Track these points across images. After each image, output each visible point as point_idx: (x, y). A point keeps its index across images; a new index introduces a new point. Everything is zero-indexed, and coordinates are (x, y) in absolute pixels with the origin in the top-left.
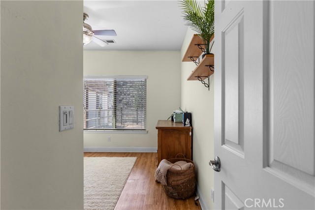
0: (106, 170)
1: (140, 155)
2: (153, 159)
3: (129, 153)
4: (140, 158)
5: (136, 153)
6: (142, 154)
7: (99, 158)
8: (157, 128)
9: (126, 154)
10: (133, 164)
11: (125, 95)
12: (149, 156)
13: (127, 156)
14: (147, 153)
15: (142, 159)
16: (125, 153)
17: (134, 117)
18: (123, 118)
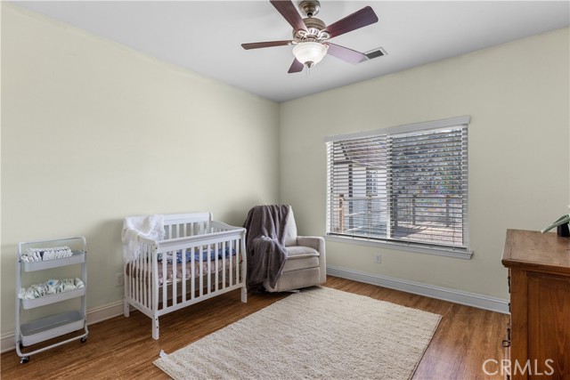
0: (360, 335)
1: (450, 309)
2: (490, 334)
3: (422, 298)
4: (451, 321)
5: (440, 302)
6: (456, 307)
7: (355, 295)
8: (506, 263)
9: (414, 300)
10: (429, 334)
11: (423, 170)
12: (478, 321)
13: (415, 306)
14: (470, 308)
15: (457, 323)
16: (412, 296)
17: (442, 213)
18: (417, 213)
